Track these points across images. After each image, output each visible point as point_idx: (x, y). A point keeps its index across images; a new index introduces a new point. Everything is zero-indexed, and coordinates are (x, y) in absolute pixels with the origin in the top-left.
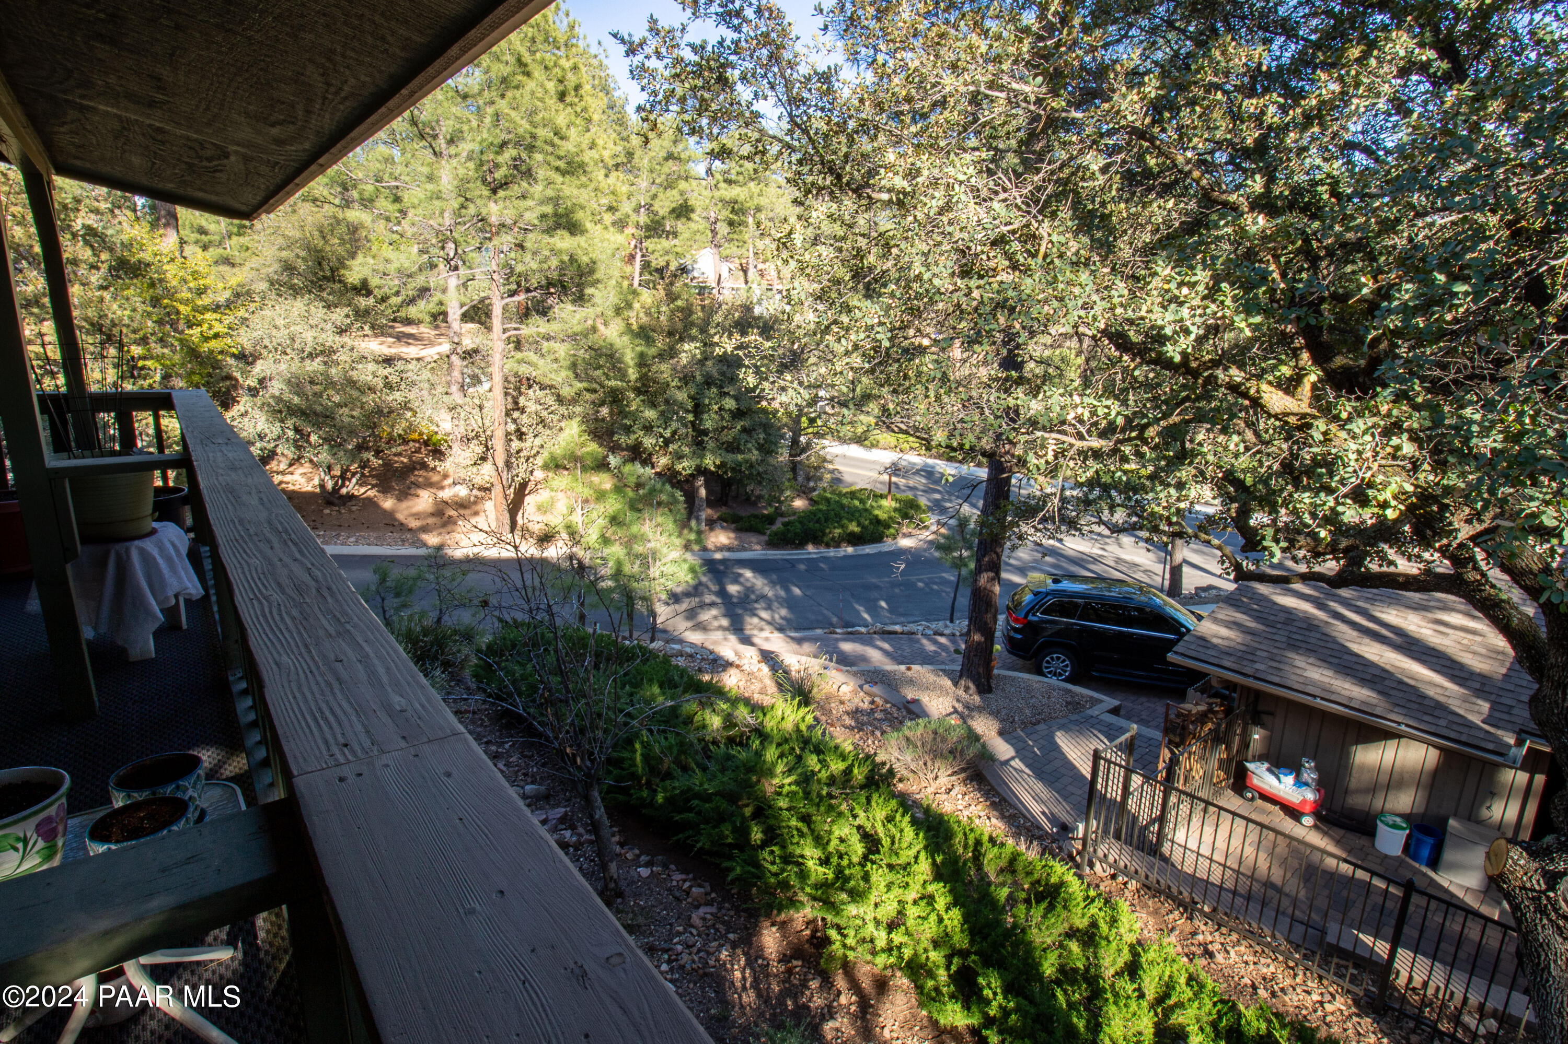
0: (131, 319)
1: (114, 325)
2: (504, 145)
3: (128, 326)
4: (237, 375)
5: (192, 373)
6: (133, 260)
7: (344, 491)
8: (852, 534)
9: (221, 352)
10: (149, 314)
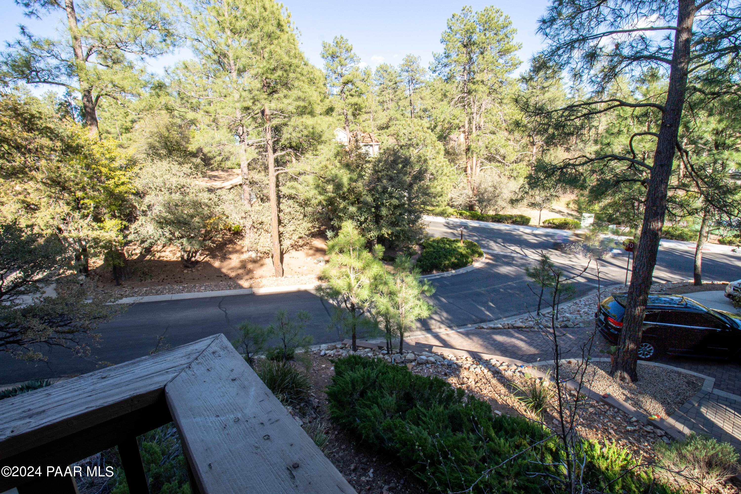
0: (76, 177)
1: (66, 181)
2: (274, 69)
3: (74, 181)
4: (136, 204)
5: (111, 204)
6: (74, 145)
7: (193, 259)
8: (453, 263)
9: (126, 192)
10: (85, 174)
